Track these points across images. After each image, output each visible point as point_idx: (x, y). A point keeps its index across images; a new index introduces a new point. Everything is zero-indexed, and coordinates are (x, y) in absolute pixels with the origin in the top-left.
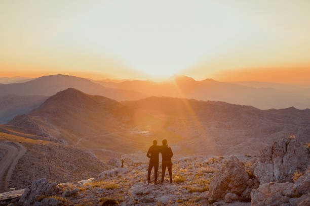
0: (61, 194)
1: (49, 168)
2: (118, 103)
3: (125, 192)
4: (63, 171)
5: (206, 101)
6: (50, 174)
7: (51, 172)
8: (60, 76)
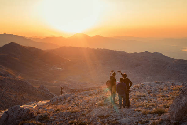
0: (34, 117)
1: (2, 93)
2: (43, 51)
3: (87, 115)
4: (11, 94)
5: (96, 49)
6: (3, 96)
7: (3, 95)
8: (5, 35)
